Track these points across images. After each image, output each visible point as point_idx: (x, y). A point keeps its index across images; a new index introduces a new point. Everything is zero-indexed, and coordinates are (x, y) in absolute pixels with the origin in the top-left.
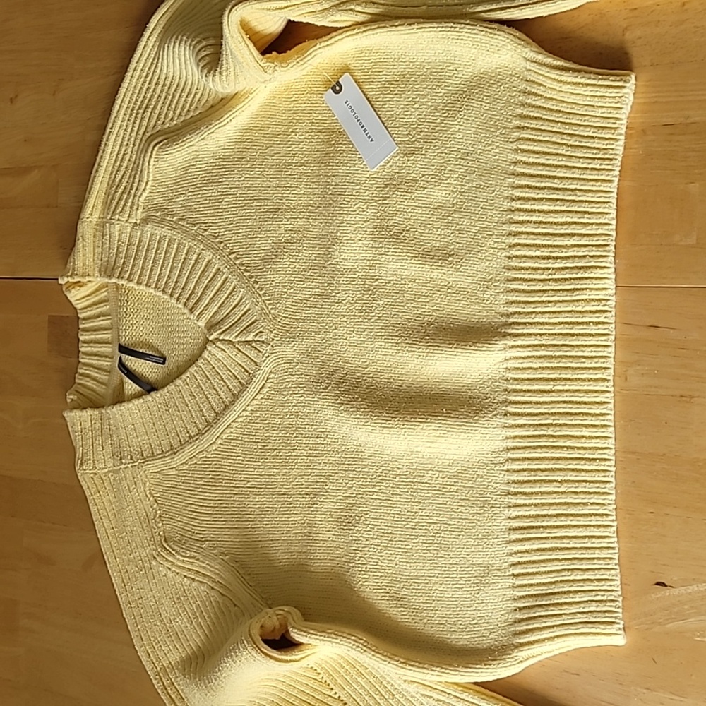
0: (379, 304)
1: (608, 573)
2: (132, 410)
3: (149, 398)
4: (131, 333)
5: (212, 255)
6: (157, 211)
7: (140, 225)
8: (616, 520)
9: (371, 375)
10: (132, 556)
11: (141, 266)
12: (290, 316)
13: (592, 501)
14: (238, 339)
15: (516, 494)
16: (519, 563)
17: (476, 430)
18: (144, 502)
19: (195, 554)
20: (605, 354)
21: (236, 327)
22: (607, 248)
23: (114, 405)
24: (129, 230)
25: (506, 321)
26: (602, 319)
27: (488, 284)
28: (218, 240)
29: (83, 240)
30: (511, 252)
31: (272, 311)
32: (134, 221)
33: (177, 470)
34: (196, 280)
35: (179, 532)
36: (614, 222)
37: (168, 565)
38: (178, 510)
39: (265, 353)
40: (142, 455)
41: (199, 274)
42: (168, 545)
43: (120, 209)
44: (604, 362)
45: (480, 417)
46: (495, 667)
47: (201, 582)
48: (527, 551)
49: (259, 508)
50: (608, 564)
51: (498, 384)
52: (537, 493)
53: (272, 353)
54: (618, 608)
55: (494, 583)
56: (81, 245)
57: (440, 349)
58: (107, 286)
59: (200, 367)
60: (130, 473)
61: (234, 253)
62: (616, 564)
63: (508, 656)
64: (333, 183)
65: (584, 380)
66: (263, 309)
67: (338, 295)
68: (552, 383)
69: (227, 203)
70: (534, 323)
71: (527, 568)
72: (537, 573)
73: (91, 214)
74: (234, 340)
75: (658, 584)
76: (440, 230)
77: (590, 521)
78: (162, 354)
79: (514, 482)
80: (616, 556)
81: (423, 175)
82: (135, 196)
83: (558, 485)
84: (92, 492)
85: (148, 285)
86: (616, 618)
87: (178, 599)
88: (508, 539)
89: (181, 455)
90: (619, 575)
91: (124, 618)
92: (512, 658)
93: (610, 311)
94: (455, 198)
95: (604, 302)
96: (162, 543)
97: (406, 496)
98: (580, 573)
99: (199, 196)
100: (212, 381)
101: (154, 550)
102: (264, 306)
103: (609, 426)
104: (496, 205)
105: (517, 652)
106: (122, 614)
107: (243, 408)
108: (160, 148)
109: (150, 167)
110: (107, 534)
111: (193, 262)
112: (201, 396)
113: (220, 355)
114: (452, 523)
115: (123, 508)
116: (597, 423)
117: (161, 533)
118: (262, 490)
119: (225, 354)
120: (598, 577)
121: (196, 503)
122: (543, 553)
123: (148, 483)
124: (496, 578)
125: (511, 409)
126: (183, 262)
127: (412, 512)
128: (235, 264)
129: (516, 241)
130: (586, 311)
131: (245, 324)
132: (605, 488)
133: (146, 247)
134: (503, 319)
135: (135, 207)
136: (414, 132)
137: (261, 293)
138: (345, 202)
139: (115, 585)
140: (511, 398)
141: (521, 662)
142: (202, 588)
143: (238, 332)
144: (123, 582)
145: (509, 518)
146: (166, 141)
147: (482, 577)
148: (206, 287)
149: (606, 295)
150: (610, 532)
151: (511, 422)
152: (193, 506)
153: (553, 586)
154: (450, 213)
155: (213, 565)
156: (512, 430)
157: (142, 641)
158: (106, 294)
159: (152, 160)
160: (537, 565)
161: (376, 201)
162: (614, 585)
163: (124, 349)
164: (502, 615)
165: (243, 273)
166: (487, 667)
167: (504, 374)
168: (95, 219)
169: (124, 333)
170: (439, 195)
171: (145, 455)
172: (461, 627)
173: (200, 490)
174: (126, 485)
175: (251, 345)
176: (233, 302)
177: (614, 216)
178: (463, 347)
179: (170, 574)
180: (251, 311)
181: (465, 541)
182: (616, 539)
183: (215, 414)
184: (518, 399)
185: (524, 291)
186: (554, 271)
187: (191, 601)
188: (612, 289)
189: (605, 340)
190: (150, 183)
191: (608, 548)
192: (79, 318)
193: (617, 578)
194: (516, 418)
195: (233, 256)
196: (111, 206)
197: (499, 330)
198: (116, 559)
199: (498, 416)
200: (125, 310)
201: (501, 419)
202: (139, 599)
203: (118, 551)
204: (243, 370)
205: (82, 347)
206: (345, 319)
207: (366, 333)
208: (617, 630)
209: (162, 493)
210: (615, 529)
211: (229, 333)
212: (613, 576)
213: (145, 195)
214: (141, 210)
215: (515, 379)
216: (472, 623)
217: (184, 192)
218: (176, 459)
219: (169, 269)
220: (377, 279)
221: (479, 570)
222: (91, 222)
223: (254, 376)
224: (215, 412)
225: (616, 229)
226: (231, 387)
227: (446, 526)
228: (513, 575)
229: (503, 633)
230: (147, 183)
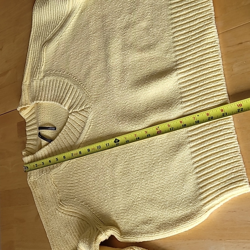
0: (127, 76)
1: (237, 158)
2: (45, 151)
3: (50, 144)
4: (42, 121)
5: (67, 80)
6: (47, 71)
7: (42, 79)
8: (236, 134)
9: (128, 106)
10: (49, 211)
11: (44, 94)
12: (97, 94)
13: (223, 128)
14: (79, 110)
15: (191, 136)
16: (198, 166)
17: (171, 114)
18: (52, 187)
19: (72, 204)
20: (218, 64)
21: (78, 105)
22: (212, 19)
23: (38, 151)
24: (39, 82)
25: (176, 64)
26: (214, 50)
27: (167, 52)
28: (69, 74)
29: (24, 91)
30: (174, 35)
31: (90, 94)
32: (40, 78)
33: (62, 171)
34: (63, 92)
35: (65, 196)
36: (213, 8)
37: (62, 211)
38: (64, 187)
39: (89, 112)
40: (50, 168)
41: (64, 89)
42: (62, 203)
43: (35, 75)
44: (218, 67)
45: (172, 107)
46: (196, 218)
47: (74, 216)
48: (200, 160)
49: (93, 177)
50: (236, 154)
51: (177, 91)
52: (200, 133)
53: (91, 111)
54: (244, 172)
55: (189, 179)
56: (23, 94)
57: (152, 83)
58: (34, 107)
59: (67, 126)
60: (46, 176)
61: (75, 77)
62: (239, 153)
63: (200, 211)
64: (106, 35)
65: (211, 77)
66: (86, 94)
67: (112, 78)
68: (198, 83)
69: (71, 58)
70: (187, 61)
71: (201, 168)
72: (205, 168)
73: (26, 81)
74: (78, 111)
76: (146, 37)
77: (224, 137)
78: (55, 126)
79: (190, 131)
80: (239, 150)
81: (137, 19)
82: (40, 68)
83: (208, 125)
85: (47, 100)
86: (244, 177)
87: (66, 225)
88: (191, 157)
89: (63, 164)
90: (242, 158)
91: (48, 238)
92: (202, 211)
93: (217, 45)
94: (150, 23)
95: (214, 42)
96: (59, 202)
97: (148, 154)
98: (224, 162)
99: (61, 60)
100: (72, 130)
101: (57, 206)
102: (87, 93)
103: (225, 93)
104: (165, 19)
105: (204, 208)
106: (47, 236)
107: (84, 137)
108: (46, 47)
109: (44, 55)
110: (39, 204)
111: (61, 85)
112: (68, 137)
113: (73, 118)
114: (168, 158)
115: (45, 192)
116: (220, 94)
117: (59, 198)
118: (94, 169)
119: (75, 117)
120: (232, 161)
121: (70, 183)
122: (207, 158)
123: (52, 179)
124: (190, 177)
125: (183, 100)
126: (58, 87)
127: (151, 160)
128: (75, 81)
129: (175, 30)
130: (207, 48)
131: (81, 103)
132: (228, 120)
133: (45, 86)
134: (175, 64)
135: (40, 73)
136: (132, 4)
137: (85, 88)
138: (110, 40)
140: (183, 95)
141: (207, 212)
142: (75, 219)
143: (79, 107)
144: (46, 223)
145: (190, 148)
146: (48, 43)
147: (184, 179)
148: (66, 93)
149: (214, 39)
150: (234, 140)
151: (184, 105)
152: (70, 184)
153: (214, 172)
154: (148, 29)
155: (78, 207)
156: (185, 109)
157: (54, 246)
158: (34, 110)
159: (44, 52)
160: (205, 165)
161: (122, 36)
162: (240, 163)
163: (41, 128)
164: (194, 193)
165: (78, 83)
166: (193, 219)
167: (179, 86)
168: (28, 83)
169: (40, 121)
170: (144, 24)
172: (178, 204)
173: (71, 176)
174: (45, 182)
175: (84, 110)
176: (76, 96)
177: (213, 5)
178: (160, 79)
179: (63, 215)
180: (83, 97)
181: (174, 165)
182: (237, 143)
183: (74, 143)
184: (186, 94)
185: (181, 49)
186: (192, 36)
187: (71, 225)
188: (217, 36)
189: (217, 58)
190: (44, 62)
191: (235, 147)
192: (26, 123)
193: (241, 159)
194: (186, 103)
195: (75, 78)
196: (33, 75)
197: (174, 68)
198: (43, 214)
199: (179, 105)
200: (40, 112)
201: (180, 105)
202: (52, 228)
203: (44, 210)
204: (82, 122)
205: (27, 133)
206: (115, 86)
207: (124, 89)
208: (245, 183)
209: (58, 182)
210: (236, 138)
211: (76, 108)
212: (239, 159)
213: (43, 67)
214: (42, 73)
215: (183, 87)
216: (182, 201)
217: (56, 61)
218: (62, 166)
219: (54, 91)
220: (125, 66)
221: (182, 176)
222: (26, 84)
223: (86, 123)
224: (74, 142)
225: (214, 11)
226: (79, 130)
227: (165, 161)
228: (196, 173)
229: (196, 202)
230: (43, 62)
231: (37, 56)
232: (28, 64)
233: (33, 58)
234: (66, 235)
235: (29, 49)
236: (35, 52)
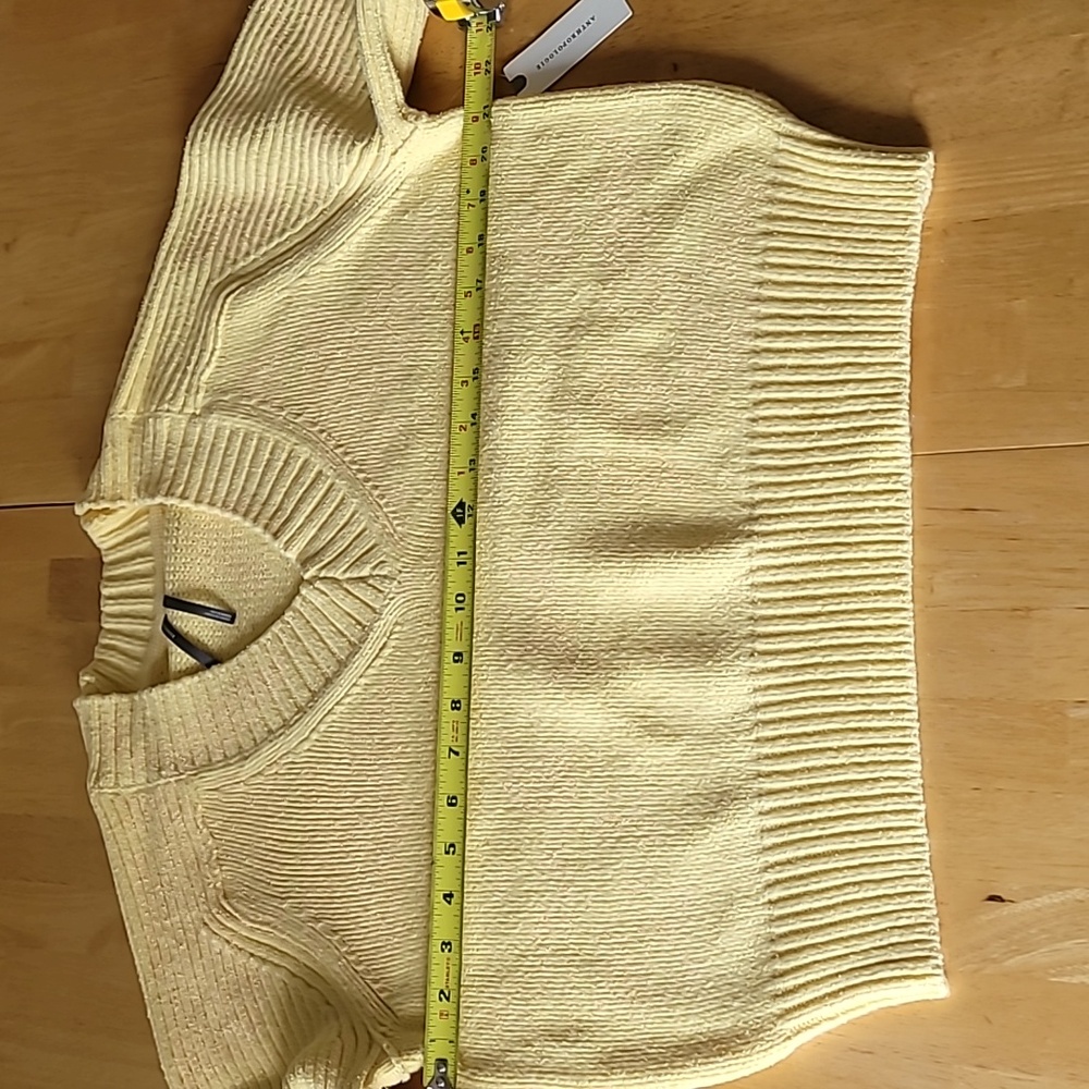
0: (558, 503)
1: (916, 881)
2: (181, 693)
3: (208, 674)
4: (182, 577)
5: (309, 451)
6: (225, 393)
7: (200, 415)
8: (924, 802)
9: (548, 612)
10: (168, 922)
11: (201, 476)
12: (427, 535)
13: (886, 774)
14: (348, 575)
15: (769, 775)
16: (778, 882)
17: (709, 682)
18: (193, 836)
19: (272, 919)
20: (898, 554)
21: (345, 557)
22: (899, 398)
23: (153, 686)
24: (183, 426)
25: (751, 514)
26: (892, 503)
27: (723, 461)
28: (317, 428)
29: (113, 445)
30: (757, 412)
31: (399, 528)
32: (192, 411)
33: (246, 785)
34: (284, 490)
35: (246, 883)
36: (907, 361)
37: (226, 935)
38: (246, 848)
39: (389, 593)
40: (193, 763)
41: (289, 482)
42: (228, 903)
43: (170, 395)
44: (897, 566)
45: (715, 661)
46: (748, 1053)
47: (276, 965)
48: (789, 862)
49: (373, 839)
50: (915, 869)
51: (739, 609)
52: (802, 771)
53: (398, 593)
54: (934, 934)
55: (741, 919)
56: (110, 454)
57: (653, 560)
58: (148, 512)
59: (288, 623)
60: (172, 791)
61: (341, 446)
62: (927, 868)
63: (768, 1033)
64: (495, 331)
65: (868, 594)
66: (385, 526)
67: (498, 495)
68: (820, 602)
69: (333, 371)
70: (792, 514)
71: (789, 888)
72: (805, 894)
73: (126, 408)
74: (340, 578)
75: (992, 898)
76: (649, 387)
77: (885, 805)
78: (230, 609)
79: (767, 757)
80: (926, 856)
81: (626, 309)
82: (193, 374)
83: (833, 754)
84: (112, 823)
85: (212, 504)
86: (931, 949)
87: (236, 991)
88: (760, 847)
89: (254, 762)
90: (932, 886)
91: (149, 1021)
92: (775, 1034)
93: (905, 491)
94: (673, 338)
95: (895, 478)
96: (218, 899)
97: (601, 800)
98: (872, 886)
99: (291, 365)
100: (306, 644)
101: (205, 911)
102: (386, 523)
103: (908, 661)
104: (732, 345)
105: (782, 1024)
106: (146, 1015)
107: (354, 681)
108: (235, 299)
109: (219, 328)
110: (131, 887)
111: (281, 464)
112: (287, 667)
113: (318, 600)
114: (672, 832)
115: (159, 847)
116: (890, 656)
117: (218, 885)
118: (379, 809)
119: (327, 598)
120: (900, 890)
121: (275, 837)
122: (814, 861)
123: (200, 806)
124: (745, 910)
125: (760, 646)
126: (266, 466)
127: (610, 822)
128: (344, 462)
129: (764, 395)
130: (869, 492)
131: (357, 552)
132: (906, 753)
133: (208, 449)
134: (746, 511)
135: (194, 390)
136: (612, 249)
137: (382, 502)
138: (511, 356)
139: (139, 969)
140: (761, 630)
141: (789, 1038)
142: (277, 975)
143: (347, 565)
144: (152, 963)
145: (761, 813)
146: (243, 288)
147: (723, 912)
148: (300, 499)
149: (898, 467)
150: (916, 820)
151: (761, 665)
152: (270, 842)
153: (832, 912)
154: (664, 361)
155: (297, 937)
156: (761, 677)
158: (145, 524)
159: (223, 318)
160: (805, 882)
161: (556, 352)
162: (925, 901)
163: (171, 602)
164: (753, 968)
165: (355, 474)
166: (737, 1055)
167: (749, 593)
168: (131, 414)
169: (172, 577)
170: (649, 337)
171: (197, 763)
172: (690, 995)
173: (282, 815)
174: (166, 810)
175: (365, 582)
176: (341, 519)
177: (908, 352)
178: (687, 555)
179: (228, 951)
180: (367, 532)
181: (693, 858)
182: (925, 831)
183: (310, 694)
184: (771, 629)
185: (776, 468)
186: (820, 436)
187: (257, 996)
188: (907, 458)
189: (898, 533)
190: (217, 353)
191: (914, 844)
192: (102, 563)
193: (929, 889)
194: (768, 658)
195: (341, 450)
196: (158, 391)
197: (740, 528)
198: (142, 926)
199: (741, 658)
200: (174, 542)
201: (745, 661)
202: (174, 990)
203: (147, 914)
204: (354, 622)
205: (105, 605)
206: (508, 530)
207: (539, 547)
208: (933, 968)
209: (221, 822)
210: (922, 815)
211: (334, 567)
212: (923, 886)
213: (209, 371)
214: (202, 394)
215: (765, 601)
216: (706, 986)
217: (267, 362)
218: (246, 767)
219: (243, 477)
220: (556, 467)
221: (718, 901)
222: (125, 419)
223: (372, 630)
224: (310, 691)
225: (911, 371)
226: (335, 650)
227: (663, 838)
228: (770, 902)
229: (754, 997)
230: (212, 353)
231: (187, 320)
232: (144, 343)
233: (166, 323)
234: (232, 1025)
235: (156, 285)
236: (177, 302)
